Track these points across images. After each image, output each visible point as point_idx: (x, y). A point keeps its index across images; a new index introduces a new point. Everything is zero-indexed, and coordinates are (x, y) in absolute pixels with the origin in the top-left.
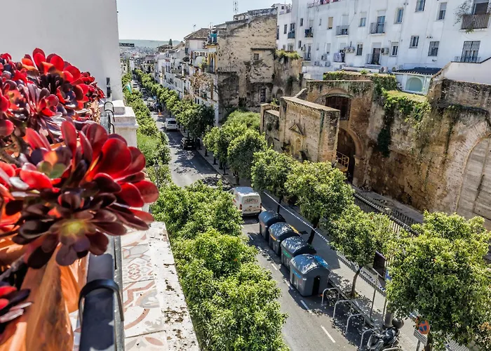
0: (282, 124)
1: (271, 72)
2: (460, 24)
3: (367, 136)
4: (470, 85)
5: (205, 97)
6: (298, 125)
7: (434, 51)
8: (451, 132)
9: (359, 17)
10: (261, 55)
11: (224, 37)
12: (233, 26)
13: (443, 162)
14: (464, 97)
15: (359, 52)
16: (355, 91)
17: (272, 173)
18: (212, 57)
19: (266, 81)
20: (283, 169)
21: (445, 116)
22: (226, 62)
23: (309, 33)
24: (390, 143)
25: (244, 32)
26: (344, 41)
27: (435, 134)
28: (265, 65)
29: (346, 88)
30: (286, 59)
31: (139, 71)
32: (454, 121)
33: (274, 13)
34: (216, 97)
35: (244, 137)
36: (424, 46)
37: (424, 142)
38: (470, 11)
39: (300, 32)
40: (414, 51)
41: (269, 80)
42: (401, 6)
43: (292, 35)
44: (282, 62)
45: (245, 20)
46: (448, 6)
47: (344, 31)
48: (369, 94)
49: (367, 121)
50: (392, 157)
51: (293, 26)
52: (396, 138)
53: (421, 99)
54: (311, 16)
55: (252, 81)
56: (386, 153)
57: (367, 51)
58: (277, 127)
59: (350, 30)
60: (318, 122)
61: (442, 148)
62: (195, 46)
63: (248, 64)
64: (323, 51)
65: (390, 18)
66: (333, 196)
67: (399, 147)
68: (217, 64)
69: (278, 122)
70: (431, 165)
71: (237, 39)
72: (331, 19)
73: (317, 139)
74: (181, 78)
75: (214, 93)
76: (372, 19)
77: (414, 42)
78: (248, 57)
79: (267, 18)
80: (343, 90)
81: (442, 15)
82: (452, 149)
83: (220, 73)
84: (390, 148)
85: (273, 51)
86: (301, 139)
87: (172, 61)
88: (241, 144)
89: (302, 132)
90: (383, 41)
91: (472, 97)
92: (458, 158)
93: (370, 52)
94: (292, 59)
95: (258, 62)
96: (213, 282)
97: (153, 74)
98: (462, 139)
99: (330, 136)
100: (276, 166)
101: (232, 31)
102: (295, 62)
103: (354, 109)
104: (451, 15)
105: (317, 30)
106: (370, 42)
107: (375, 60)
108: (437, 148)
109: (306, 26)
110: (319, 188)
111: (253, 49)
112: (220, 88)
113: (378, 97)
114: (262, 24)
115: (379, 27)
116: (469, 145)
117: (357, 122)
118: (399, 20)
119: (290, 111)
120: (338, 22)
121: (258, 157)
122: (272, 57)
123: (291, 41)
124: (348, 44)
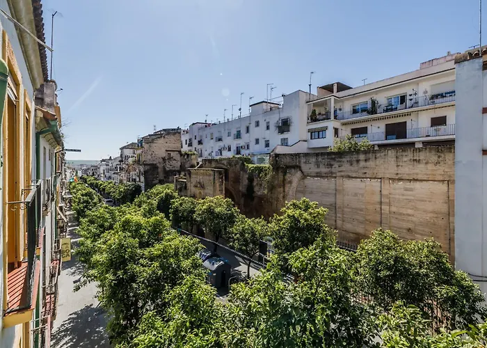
0: (188, 185)
1: (179, 164)
2: (277, 131)
3: (240, 191)
4: (288, 154)
5: (135, 180)
6: (199, 183)
7: (267, 145)
8: (284, 180)
9: (227, 132)
10: (172, 154)
11: (148, 143)
12: (154, 137)
13: (284, 197)
14: (287, 161)
15: (229, 150)
16: (230, 165)
17: (185, 211)
18: (139, 156)
19: (176, 169)
20: (192, 207)
21: (280, 172)
22: (149, 157)
23: (200, 142)
24: (254, 192)
25: (161, 141)
26: (221, 144)
27: (276, 182)
28: (174, 160)
29: (225, 163)
30: (188, 155)
31: (85, 176)
32: (285, 173)
33: (179, 131)
34: (142, 179)
35: (163, 194)
36: (262, 143)
37: (272, 188)
38: (280, 125)
39: (195, 143)
40: (257, 146)
41: (178, 169)
42: (248, 125)
43: (190, 145)
44: (186, 157)
45: (161, 134)
46: (270, 123)
47: (220, 140)
48: (238, 166)
49: (239, 182)
50: (256, 200)
51: (190, 140)
52: (256, 189)
53: (266, 164)
54: (201, 134)
55: (167, 169)
56: (253, 199)
57: (234, 148)
58: (186, 188)
59: (223, 139)
60: (212, 178)
61: (282, 189)
62: (128, 152)
63: (164, 159)
64: (209, 151)
65: (243, 131)
66: (227, 214)
67: (259, 193)
68: (143, 159)
69: (186, 184)
70: (277, 200)
71: (155, 144)
72: (212, 134)
73: (212, 188)
74: (117, 174)
75: (141, 176)
76: (234, 132)
77: (257, 141)
78: (164, 155)
79: (175, 134)
80: (223, 164)
81: (268, 128)
82: (287, 189)
83: (145, 165)
84: (254, 195)
85: (180, 152)
86: (202, 192)
87: (110, 165)
88: (162, 199)
89: (203, 187)
90: (241, 142)
91: (291, 160)
92: (291, 193)
93: (235, 149)
94: (191, 155)
95: (170, 158)
96: (139, 251)
97: (96, 176)
98: (290, 182)
99: (220, 185)
100: (187, 206)
101: (153, 140)
102: (193, 157)
103: (231, 175)
104: (272, 127)
105: (205, 141)
106: (234, 144)
107: (238, 153)
108: (279, 190)
109: (198, 139)
110: (218, 210)
111: (167, 151)
112: (146, 173)
113: (243, 168)
114: (172, 137)
115: (238, 136)
116: (295, 184)
117: (233, 182)
118: (248, 131)
119: (193, 176)
120: (216, 135)
121: (174, 202)
122: (179, 155)
123: (190, 148)
124: (222, 146)
